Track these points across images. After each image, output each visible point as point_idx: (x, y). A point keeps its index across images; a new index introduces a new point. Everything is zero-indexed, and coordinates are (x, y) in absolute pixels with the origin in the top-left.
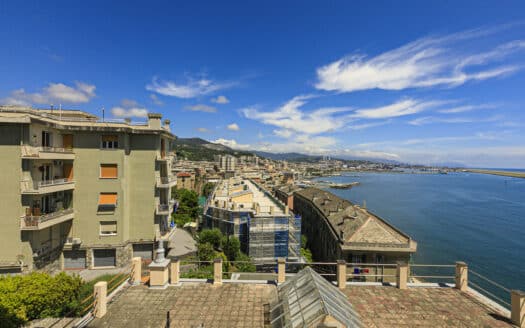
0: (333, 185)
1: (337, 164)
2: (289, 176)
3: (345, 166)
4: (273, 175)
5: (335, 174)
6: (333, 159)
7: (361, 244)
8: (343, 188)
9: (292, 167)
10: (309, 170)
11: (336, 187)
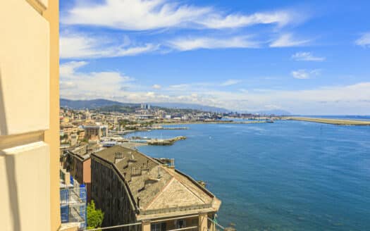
0: (153, 141)
1: (158, 115)
2: (92, 131)
3: (169, 116)
4: (70, 130)
5: (155, 126)
6: (154, 108)
7: (160, 211)
8: (164, 144)
9: (98, 120)
10: (122, 122)
11: (156, 144)
